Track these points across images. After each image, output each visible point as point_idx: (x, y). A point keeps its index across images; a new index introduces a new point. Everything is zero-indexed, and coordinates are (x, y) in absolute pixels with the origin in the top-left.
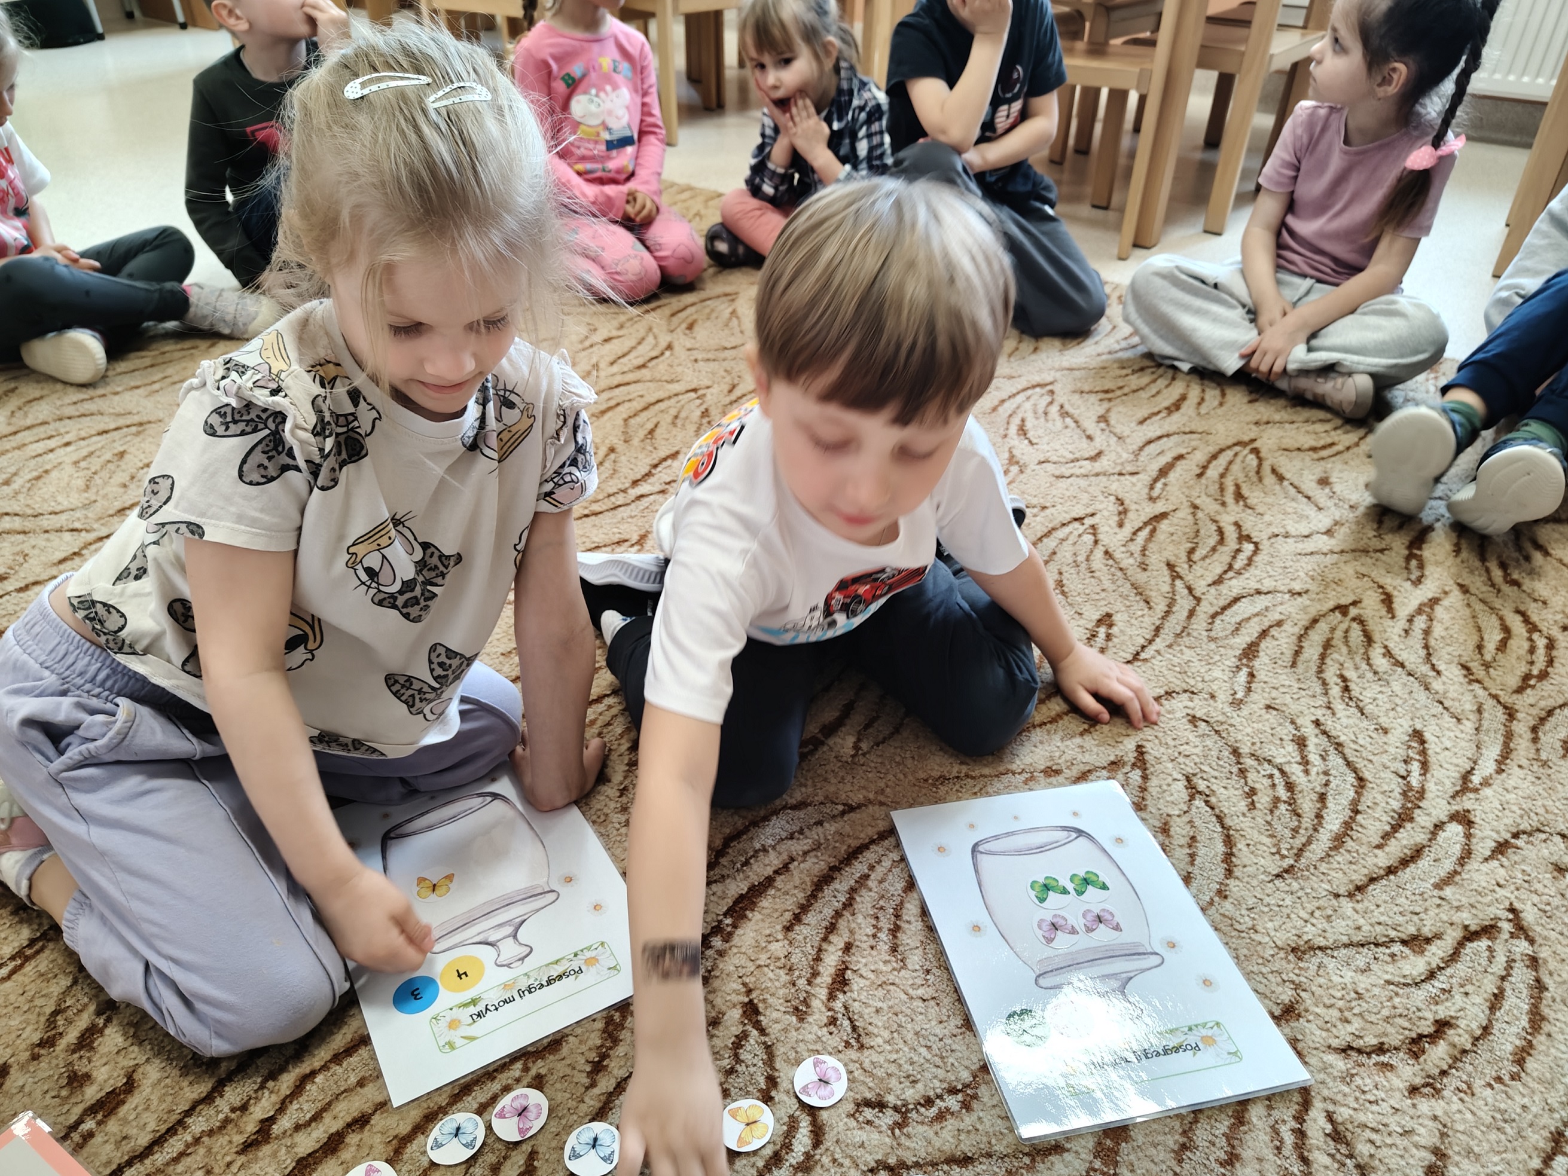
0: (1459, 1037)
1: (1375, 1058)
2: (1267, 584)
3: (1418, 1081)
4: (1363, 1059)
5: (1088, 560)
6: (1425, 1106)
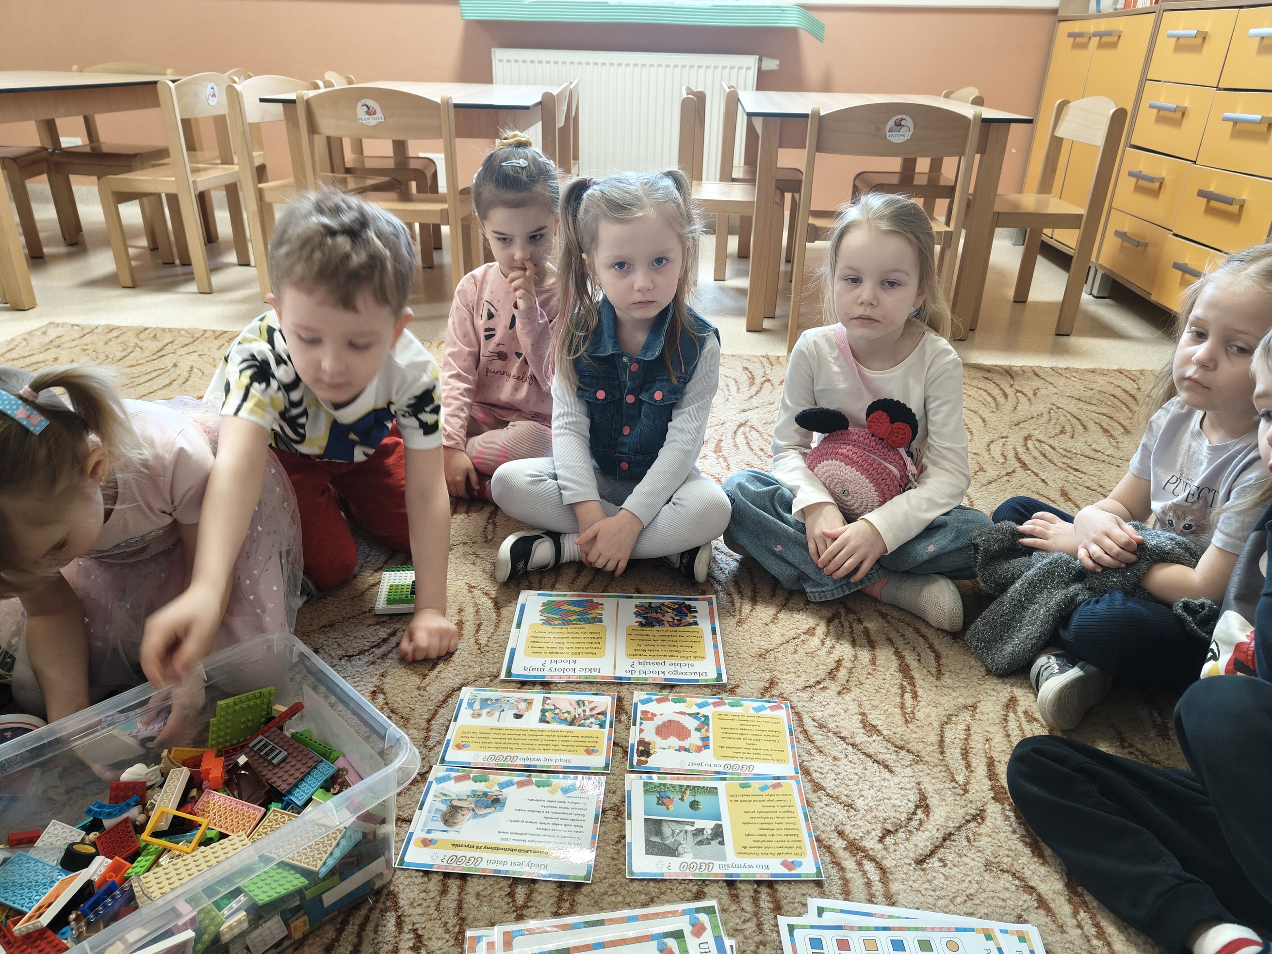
0: (847, 664)
1: (818, 687)
3: (839, 689)
4: (813, 689)
6: (848, 697)
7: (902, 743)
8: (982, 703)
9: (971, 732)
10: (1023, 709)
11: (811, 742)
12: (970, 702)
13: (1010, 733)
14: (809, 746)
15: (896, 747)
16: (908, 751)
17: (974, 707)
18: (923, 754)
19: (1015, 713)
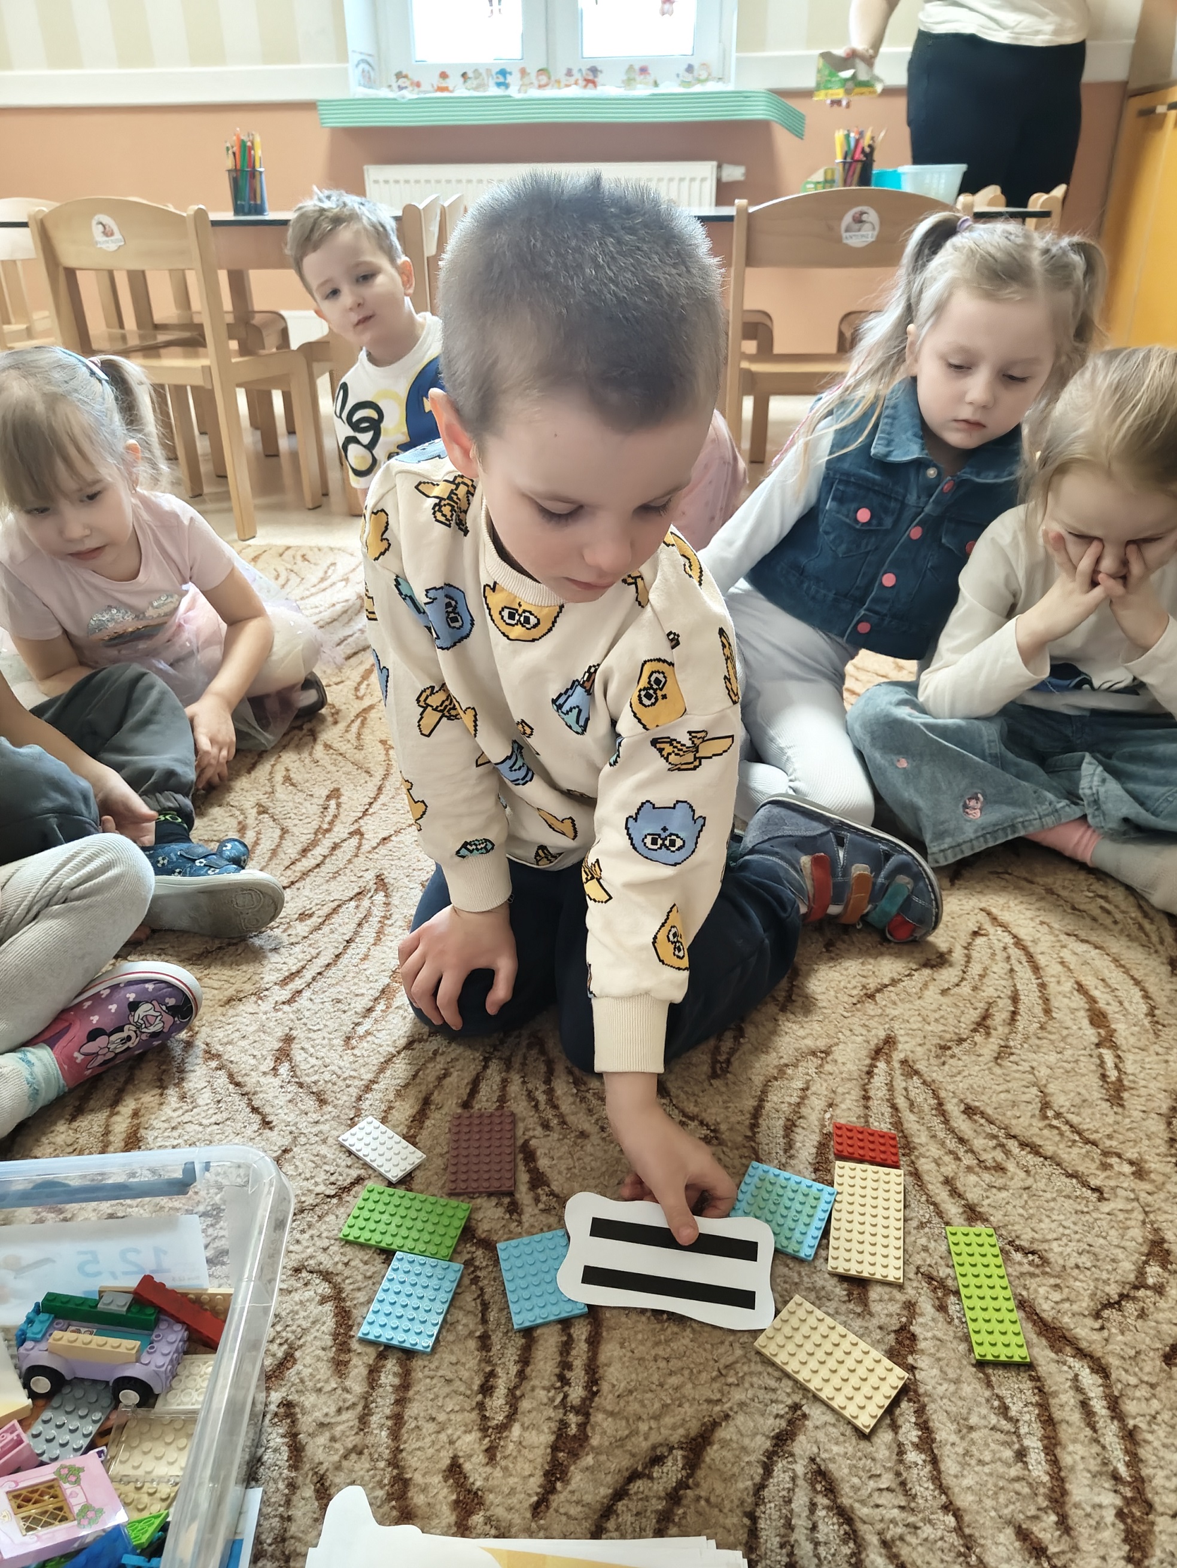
7: (696, 1110)
8: (841, 1046)
9: (809, 1092)
10: (902, 1056)
11: (555, 1107)
12: (821, 1044)
13: (871, 1093)
14: (549, 1114)
15: (685, 1115)
16: (702, 1123)
17: (827, 1053)
18: (723, 1127)
19: (888, 1062)
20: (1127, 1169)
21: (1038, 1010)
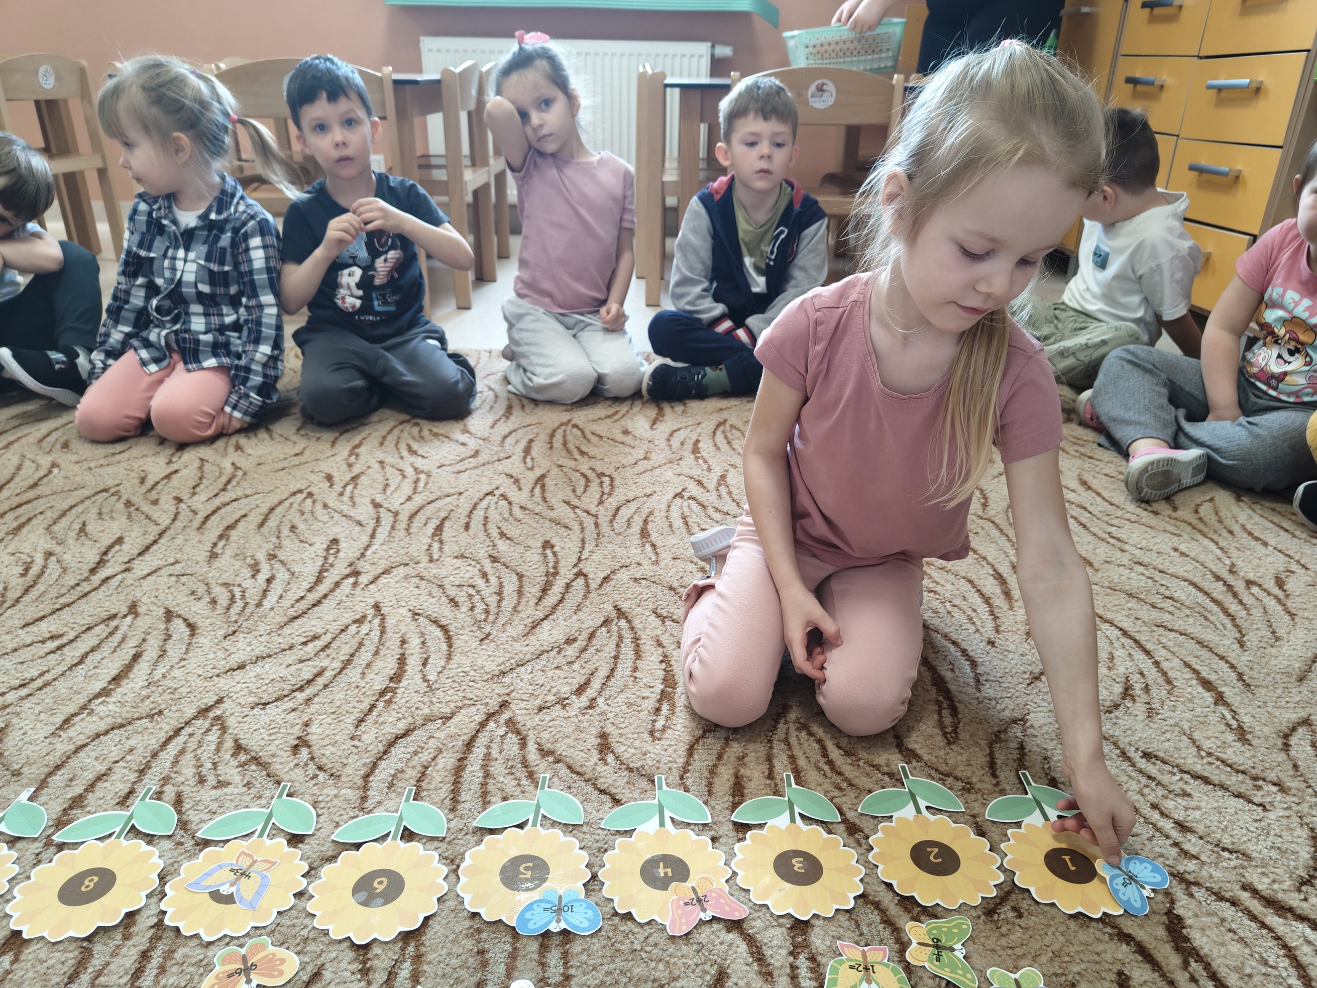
2: (631, 496)
5: (511, 514)
7: (947, 769)
11: (840, 774)
14: (838, 779)
15: (940, 773)
18: (974, 780)
20: (1274, 789)
21: (1161, 680)
